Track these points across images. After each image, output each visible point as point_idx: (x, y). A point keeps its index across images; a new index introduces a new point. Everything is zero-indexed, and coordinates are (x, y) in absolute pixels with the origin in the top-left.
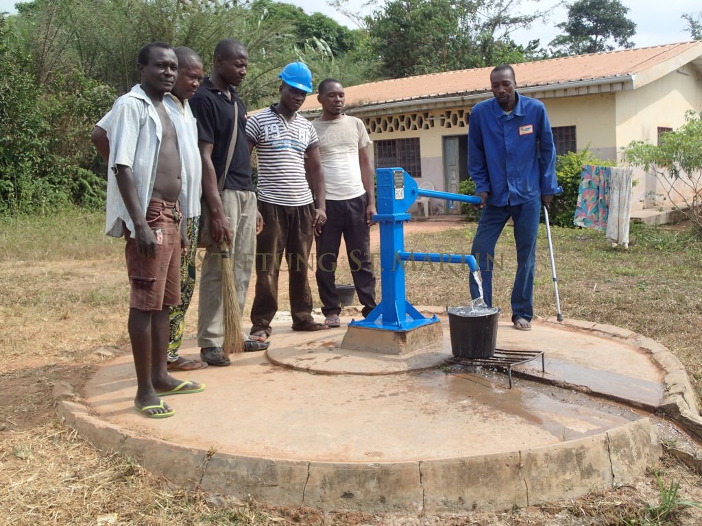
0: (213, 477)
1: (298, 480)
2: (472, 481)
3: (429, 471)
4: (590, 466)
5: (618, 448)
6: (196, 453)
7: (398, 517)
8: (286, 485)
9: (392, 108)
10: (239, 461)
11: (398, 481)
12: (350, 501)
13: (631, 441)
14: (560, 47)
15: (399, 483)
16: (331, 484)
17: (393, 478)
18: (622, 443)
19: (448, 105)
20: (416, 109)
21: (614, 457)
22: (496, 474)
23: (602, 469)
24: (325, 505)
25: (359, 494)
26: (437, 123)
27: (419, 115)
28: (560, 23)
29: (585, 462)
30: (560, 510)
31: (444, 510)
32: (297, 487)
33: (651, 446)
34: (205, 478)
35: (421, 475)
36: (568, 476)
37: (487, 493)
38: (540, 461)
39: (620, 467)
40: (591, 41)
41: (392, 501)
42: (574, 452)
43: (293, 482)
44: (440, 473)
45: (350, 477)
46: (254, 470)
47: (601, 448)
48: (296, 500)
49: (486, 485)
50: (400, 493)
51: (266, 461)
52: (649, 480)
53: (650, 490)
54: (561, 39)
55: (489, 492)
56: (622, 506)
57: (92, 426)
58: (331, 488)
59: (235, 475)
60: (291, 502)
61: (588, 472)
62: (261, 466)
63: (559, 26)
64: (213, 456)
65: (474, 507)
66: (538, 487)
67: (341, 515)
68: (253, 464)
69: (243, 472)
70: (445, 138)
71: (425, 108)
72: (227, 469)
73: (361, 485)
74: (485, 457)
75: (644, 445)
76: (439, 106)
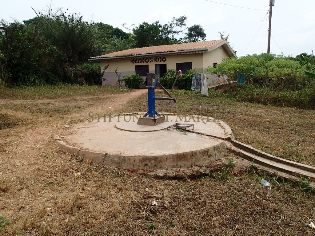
0: (107, 161)
1: (132, 161)
2: (180, 160)
3: (169, 157)
4: (210, 154)
5: (217, 149)
6: (101, 155)
7: (160, 170)
8: (129, 163)
9: (141, 56)
10: (114, 156)
11: (160, 160)
12: (147, 166)
13: (220, 147)
14: (185, 40)
15: (161, 161)
16: (141, 162)
17: (159, 160)
18: (218, 148)
19: (157, 56)
20: (147, 57)
21: (216, 152)
22: (186, 158)
23: (213, 155)
24: (140, 168)
25: (149, 164)
26: (153, 61)
27: (148, 58)
28: (186, 33)
29: (209, 154)
30: (203, 166)
31: (173, 168)
32: (132, 163)
33: (225, 149)
34: (105, 162)
35: (166, 158)
36: (205, 157)
37: (184, 163)
38: (198, 154)
39: (218, 154)
40: (194, 38)
41: (158, 166)
42: (206, 151)
43: (130, 162)
44: (172, 158)
45: (146, 160)
46: (119, 159)
47: (213, 149)
48: (132, 166)
49: (184, 161)
50: (161, 164)
51: (122, 156)
52: (225, 158)
53: (225, 160)
54: (186, 38)
55: (184, 162)
56: (219, 165)
57: (69, 148)
58: (141, 163)
59: (113, 160)
60: (130, 167)
61: (210, 156)
62: (121, 158)
63: (185, 34)
64: (107, 155)
65: (181, 167)
66: (197, 160)
67: (145, 170)
68: (119, 157)
69: (116, 159)
70: (156, 65)
71: (150, 56)
72: (111, 159)
73: (150, 162)
74: (183, 153)
75: (223, 149)
76: (154, 56)
